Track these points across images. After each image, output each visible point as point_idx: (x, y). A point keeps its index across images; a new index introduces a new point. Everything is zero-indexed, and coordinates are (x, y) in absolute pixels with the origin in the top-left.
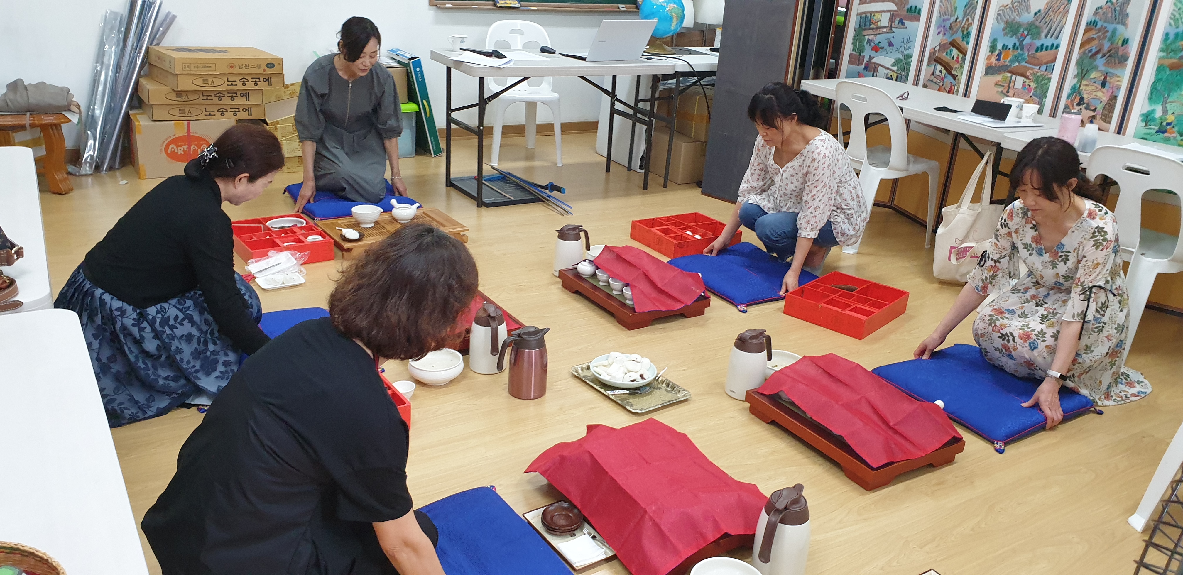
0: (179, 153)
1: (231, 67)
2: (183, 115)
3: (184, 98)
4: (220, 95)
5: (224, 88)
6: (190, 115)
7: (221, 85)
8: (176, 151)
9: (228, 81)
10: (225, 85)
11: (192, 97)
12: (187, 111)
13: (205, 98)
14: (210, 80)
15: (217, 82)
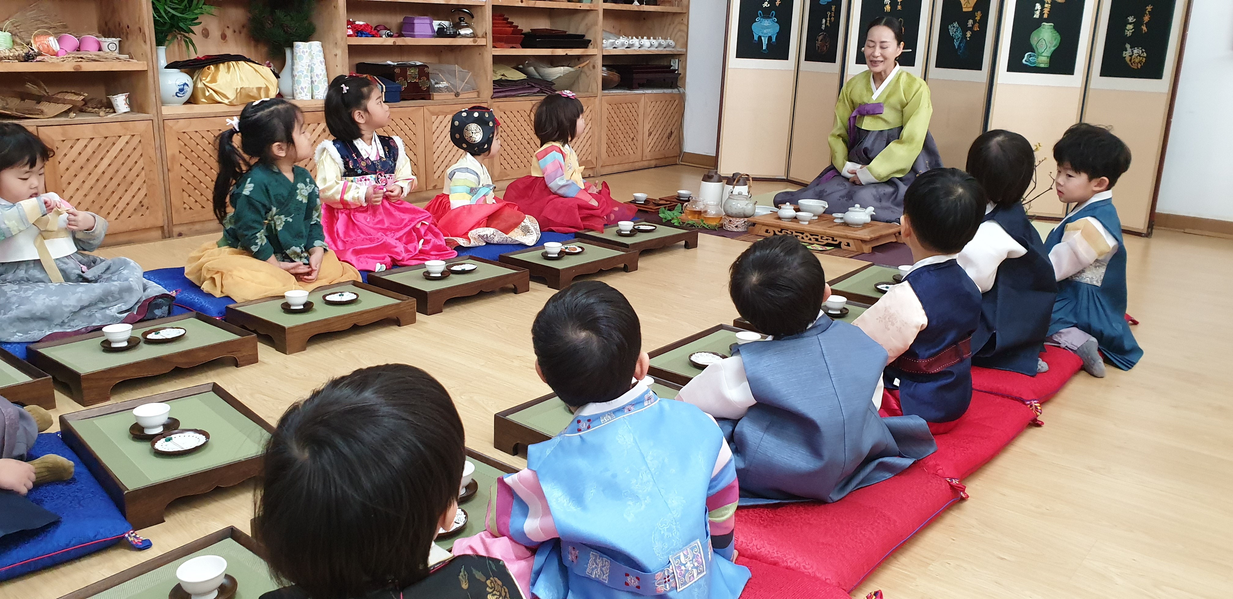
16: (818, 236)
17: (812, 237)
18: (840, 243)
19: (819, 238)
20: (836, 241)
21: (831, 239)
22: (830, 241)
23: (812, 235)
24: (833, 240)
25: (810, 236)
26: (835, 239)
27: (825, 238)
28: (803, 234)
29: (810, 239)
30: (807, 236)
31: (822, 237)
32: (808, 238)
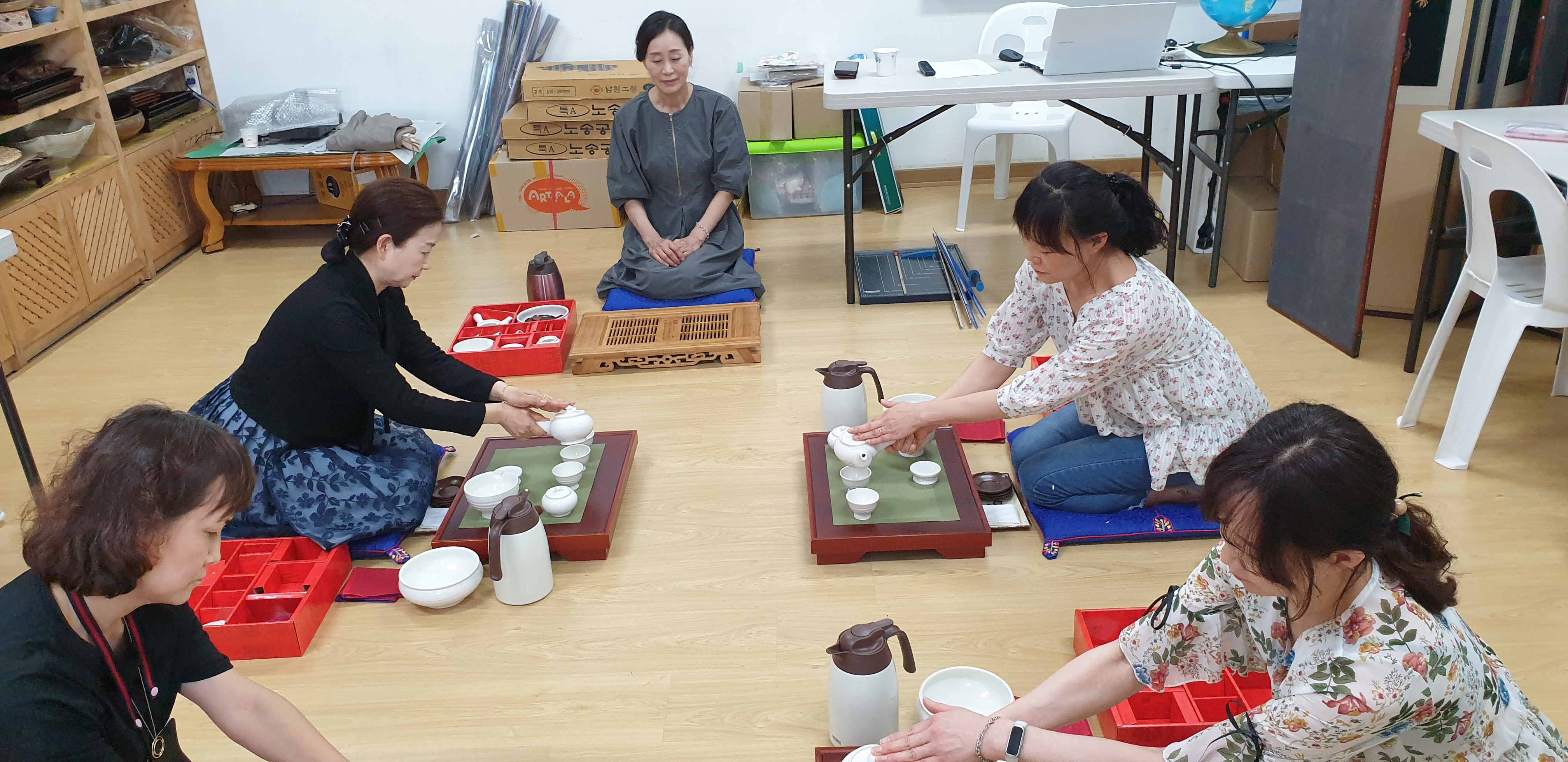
0: (542, 201)
1: (596, 90)
2: (543, 153)
3: (542, 131)
4: (586, 127)
5: (588, 118)
6: (551, 152)
7: (583, 114)
8: (538, 198)
9: (593, 109)
10: (590, 114)
11: (551, 130)
12: (548, 147)
13: (568, 131)
14: (569, 108)
15: (579, 110)
16: (684, 355)
17: (675, 359)
18: (719, 357)
19: (686, 357)
20: (712, 355)
21: (704, 355)
22: (703, 358)
23: (673, 356)
24: (707, 355)
25: (671, 359)
26: (710, 354)
27: (696, 355)
28: (660, 357)
29: (673, 362)
30: (667, 359)
31: (690, 356)
32: (670, 361)
